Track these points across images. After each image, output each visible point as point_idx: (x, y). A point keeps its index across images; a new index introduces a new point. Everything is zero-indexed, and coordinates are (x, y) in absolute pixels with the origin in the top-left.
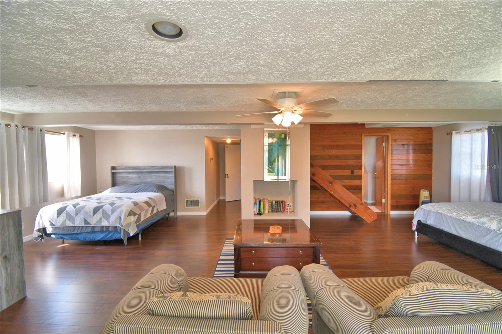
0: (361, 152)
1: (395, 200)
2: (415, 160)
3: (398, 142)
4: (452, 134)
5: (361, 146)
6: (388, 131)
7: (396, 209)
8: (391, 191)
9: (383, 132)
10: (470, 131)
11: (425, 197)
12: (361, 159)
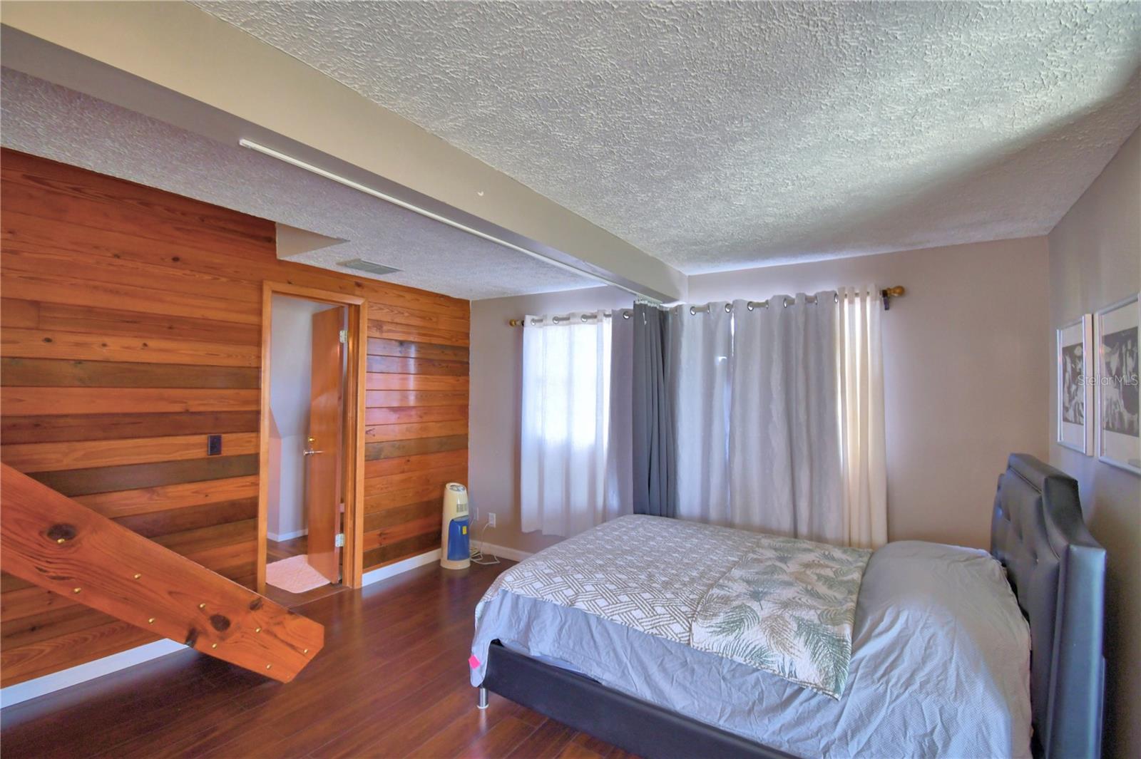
0: (259, 357)
1: (378, 532)
2: (423, 394)
3: (389, 331)
4: (523, 324)
5: (259, 330)
6: (358, 291)
7: (379, 563)
8: (365, 501)
9: (343, 290)
10: (567, 319)
11: (460, 508)
12: (258, 388)
